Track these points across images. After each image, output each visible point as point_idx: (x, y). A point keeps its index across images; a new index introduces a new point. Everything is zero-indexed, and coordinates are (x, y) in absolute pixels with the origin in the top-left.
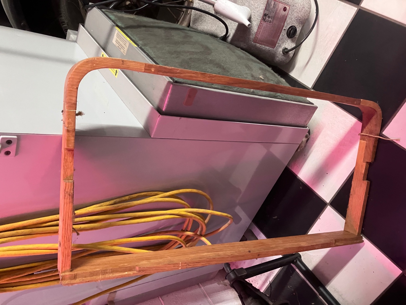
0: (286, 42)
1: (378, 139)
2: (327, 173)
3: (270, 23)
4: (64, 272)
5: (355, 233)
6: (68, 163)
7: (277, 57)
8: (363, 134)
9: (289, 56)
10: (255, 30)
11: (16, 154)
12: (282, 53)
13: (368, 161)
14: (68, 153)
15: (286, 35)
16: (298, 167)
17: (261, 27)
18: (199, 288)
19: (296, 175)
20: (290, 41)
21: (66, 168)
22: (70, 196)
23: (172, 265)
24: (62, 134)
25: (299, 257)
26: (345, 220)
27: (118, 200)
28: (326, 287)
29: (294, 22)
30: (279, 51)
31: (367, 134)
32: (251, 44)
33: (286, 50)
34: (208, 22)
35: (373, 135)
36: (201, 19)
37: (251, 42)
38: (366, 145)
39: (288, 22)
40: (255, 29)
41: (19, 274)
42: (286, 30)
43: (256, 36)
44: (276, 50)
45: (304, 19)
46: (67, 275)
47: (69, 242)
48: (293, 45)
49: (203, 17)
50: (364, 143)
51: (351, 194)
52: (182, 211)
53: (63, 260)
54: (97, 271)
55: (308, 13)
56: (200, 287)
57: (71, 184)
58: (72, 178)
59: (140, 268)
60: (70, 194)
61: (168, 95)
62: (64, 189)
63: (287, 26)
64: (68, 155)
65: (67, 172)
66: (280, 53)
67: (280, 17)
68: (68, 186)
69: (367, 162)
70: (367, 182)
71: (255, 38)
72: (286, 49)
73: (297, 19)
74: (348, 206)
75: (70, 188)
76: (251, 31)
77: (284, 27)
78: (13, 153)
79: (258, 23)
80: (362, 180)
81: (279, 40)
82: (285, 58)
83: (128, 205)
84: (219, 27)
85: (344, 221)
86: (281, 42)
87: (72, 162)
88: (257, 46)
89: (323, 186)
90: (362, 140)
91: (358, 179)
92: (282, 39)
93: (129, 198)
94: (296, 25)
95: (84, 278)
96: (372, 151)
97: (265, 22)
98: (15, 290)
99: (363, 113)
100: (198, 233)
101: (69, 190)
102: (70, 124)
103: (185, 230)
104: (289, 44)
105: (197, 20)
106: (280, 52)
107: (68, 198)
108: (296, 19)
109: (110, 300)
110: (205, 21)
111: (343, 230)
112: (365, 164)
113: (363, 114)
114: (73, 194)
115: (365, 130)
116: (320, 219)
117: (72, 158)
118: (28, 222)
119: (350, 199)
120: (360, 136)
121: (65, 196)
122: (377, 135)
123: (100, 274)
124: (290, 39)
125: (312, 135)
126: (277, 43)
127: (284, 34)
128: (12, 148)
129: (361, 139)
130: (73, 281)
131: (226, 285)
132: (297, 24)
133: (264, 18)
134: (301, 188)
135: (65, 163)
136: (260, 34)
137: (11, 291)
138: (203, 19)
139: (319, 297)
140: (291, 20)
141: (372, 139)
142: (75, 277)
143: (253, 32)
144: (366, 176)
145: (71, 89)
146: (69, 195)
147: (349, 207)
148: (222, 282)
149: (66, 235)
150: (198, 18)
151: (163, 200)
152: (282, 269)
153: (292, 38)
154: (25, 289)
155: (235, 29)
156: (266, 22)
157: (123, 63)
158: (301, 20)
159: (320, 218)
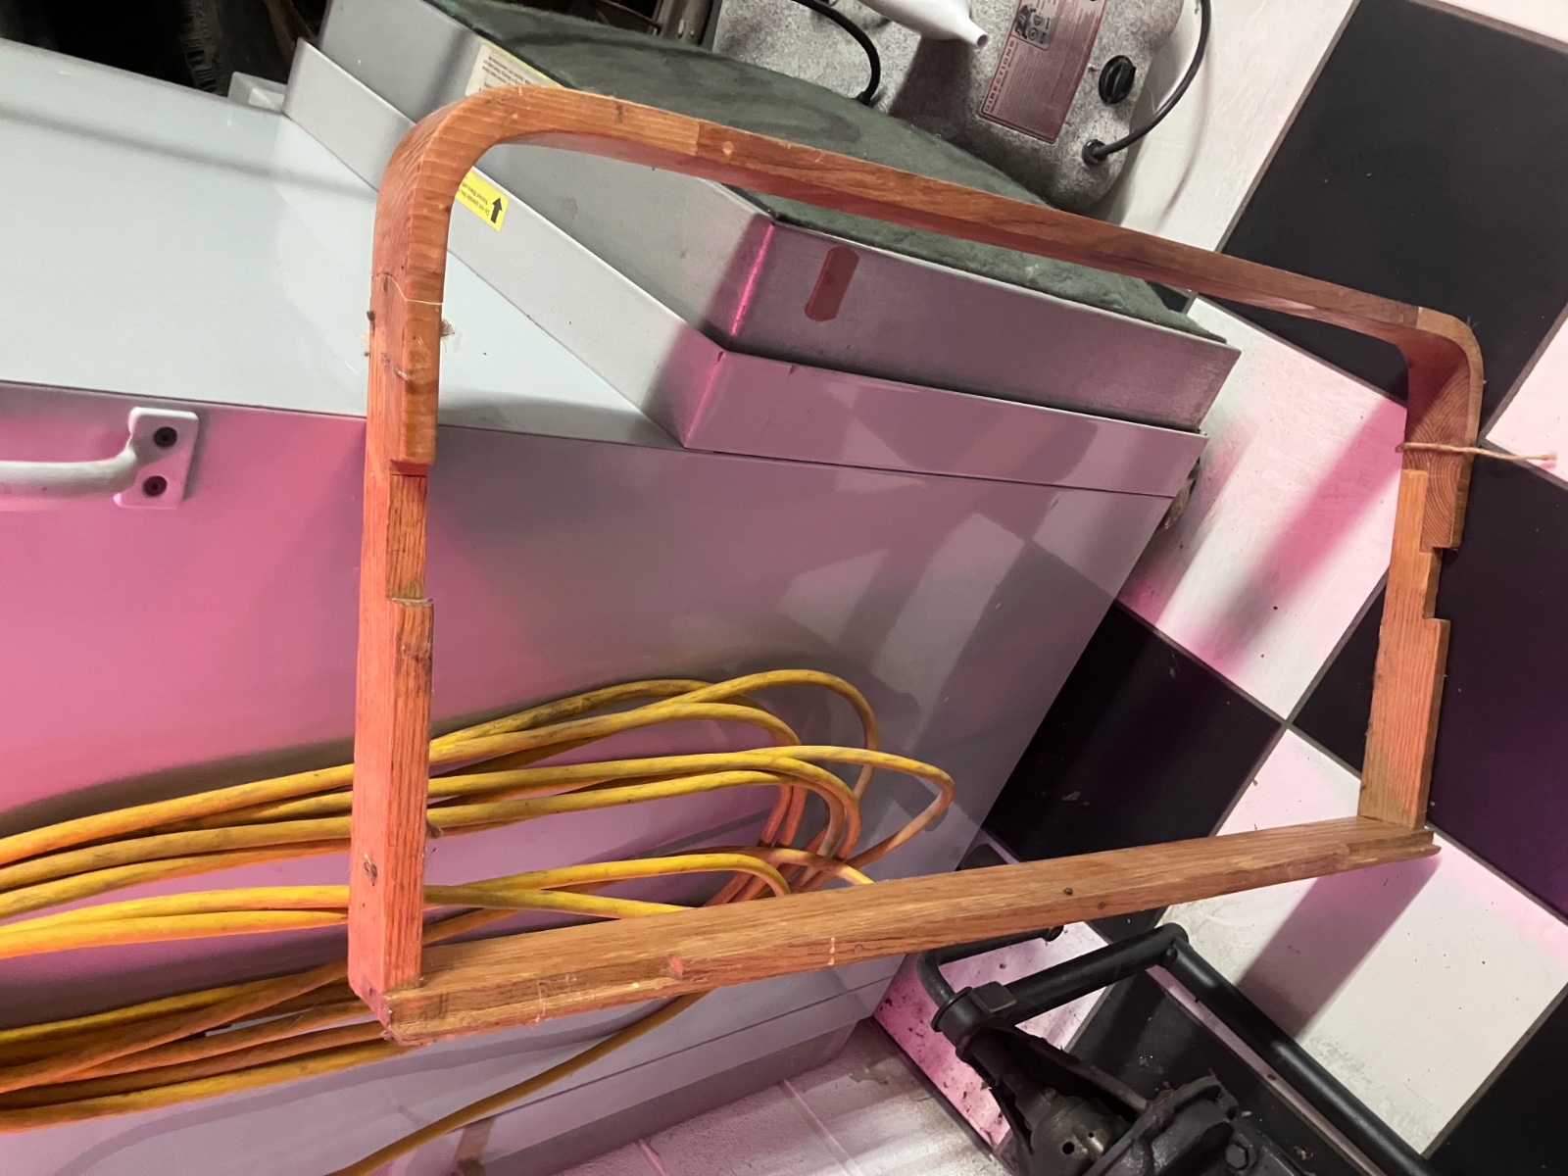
0: (1097, 117)
1: (1472, 459)
2: (1275, 608)
3: (1041, 42)
4: (396, 990)
5: (1405, 823)
6: (403, 527)
7: (1064, 176)
8: (1413, 444)
9: (1107, 170)
10: (989, 69)
11: (188, 491)
12: (1080, 159)
13: (1440, 546)
14: (406, 485)
15: (1096, 92)
16: (1158, 595)
17: (1009, 58)
18: (787, 1100)
19: (1149, 627)
20: (1111, 116)
21: (396, 548)
22: (420, 665)
23: (805, 951)
24: (365, 415)
25: (1181, 940)
26: (1360, 777)
27: (545, 711)
28: (1298, 1041)
29: (1125, 43)
30: (1072, 153)
31: (1430, 445)
32: (971, 124)
33: (1097, 149)
34: (786, 50)
35: (1455, 446)
36: (759, 39)
37: (973, 116)
38: (1427, 484)
39: (1104, 41)
40: (987, 62)
41: (155, 1037)
42: (1098, 74)
43: (992, 91)
44: (1060, 148)
45: (1162, 32)
46: (408, 1001)
47: (413, 859)
48: (1122, 132)
49: (763, 32)
50: (1419, 481)
51: (1380, 676)
52: (785, 756)
53: (391, 937)
54: (525, 981)
55: (1176, 9)
56: (790, 1095)
57: (423, 613)
58: (421, 591)
59: (686, 963)
60: (421, 655)
61: (755, 271)
62: (395, 636)
63: (1099, 61)
64: (405, 491)
65: (399, 567)
66: (1074, 160)
67: (1076, 21)
68: (411, 619)
69: (1436, 550)
70: (1442, 623)
71: (989, 99)
72: (1097, 143)
73: (1135, 30)
74: (1371, 720)
75: (418, 629)
76: (974, 71)
77: (1091, 60)
78: (174, 489)
79: (999, 40)
80: (1420, 617)
81: (1073, 110)
82: (1092, 180)
83: (589, 730)
84: (835, 68)
85: (1357, 782)
86: (1078, 120)
87: (419, 524)
88: (995, 131)
89: (1263, 656)
90: (1412, 467)
91: (1406, 616)
92: (1082, 106)
93: (587, 703)
94: (1133, 54)
95: (474, 1013)
96: (1453, 505)
97: (1026, 37)
98: (136, 1107)
99: (1411, 364)
100: (822, 852)
101: (414, 639)
102: (418, 361)
103: (773, 844)
104: (1106, 127)
105: (739, 44)
106: (1076, 157)
107: (413, 674)
108: (1132, 32)
109: (464, 1156)
110: (773, 46)
111: (1354, 814)
112: (1428, 557)
113: (1410, 372)
114: (431, 654)
115: (1419, 432)
116: (1256, 783)
117: (420, 507)
118: (208, 800)
119: (1377, 694)
120: (1400, 455)
121: (399, 662)
122: (1471, 445)
123: (540, 991)
124: (1109, 108)
125: (1208, 468)
126: (1063, 121)
127: (1089, 84)
128: (173, 465)
129: (1405, 467)
130: (434, 1025)
131: (886, 1083)
132: (1135, 51)
133: (1019, 23)
134: (1172, 672)
135: (392, 525)
136: (1006, 85)
137: (120, 1109)
138: (765, 39)
139: (1268, 1087)
140: (1113, 35)
141: (1450, 461)
142: (439, 1007)
143: (979, 77)
144: (1433, 604)
145: (425, 211)
146: (417, 659)
147: (1372, 724)
148: (867, 1071)
149: (402, 833)
150: (745, 35)
151: (714, 713)
152: (1110, 995)
153: (1118, 104)
154: (176, 1101)
155: (905, 70)
156: (1028, 40)
157: (621, 113)
158: (1151, 35)
159: (1256, 779)
